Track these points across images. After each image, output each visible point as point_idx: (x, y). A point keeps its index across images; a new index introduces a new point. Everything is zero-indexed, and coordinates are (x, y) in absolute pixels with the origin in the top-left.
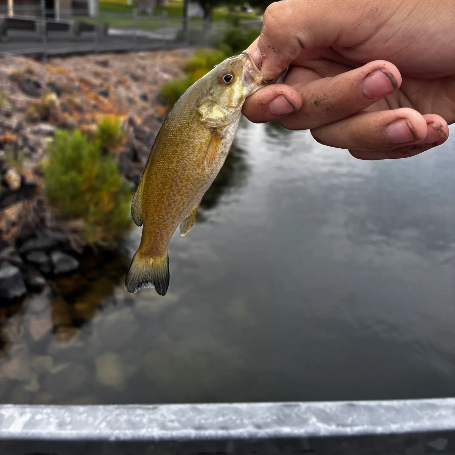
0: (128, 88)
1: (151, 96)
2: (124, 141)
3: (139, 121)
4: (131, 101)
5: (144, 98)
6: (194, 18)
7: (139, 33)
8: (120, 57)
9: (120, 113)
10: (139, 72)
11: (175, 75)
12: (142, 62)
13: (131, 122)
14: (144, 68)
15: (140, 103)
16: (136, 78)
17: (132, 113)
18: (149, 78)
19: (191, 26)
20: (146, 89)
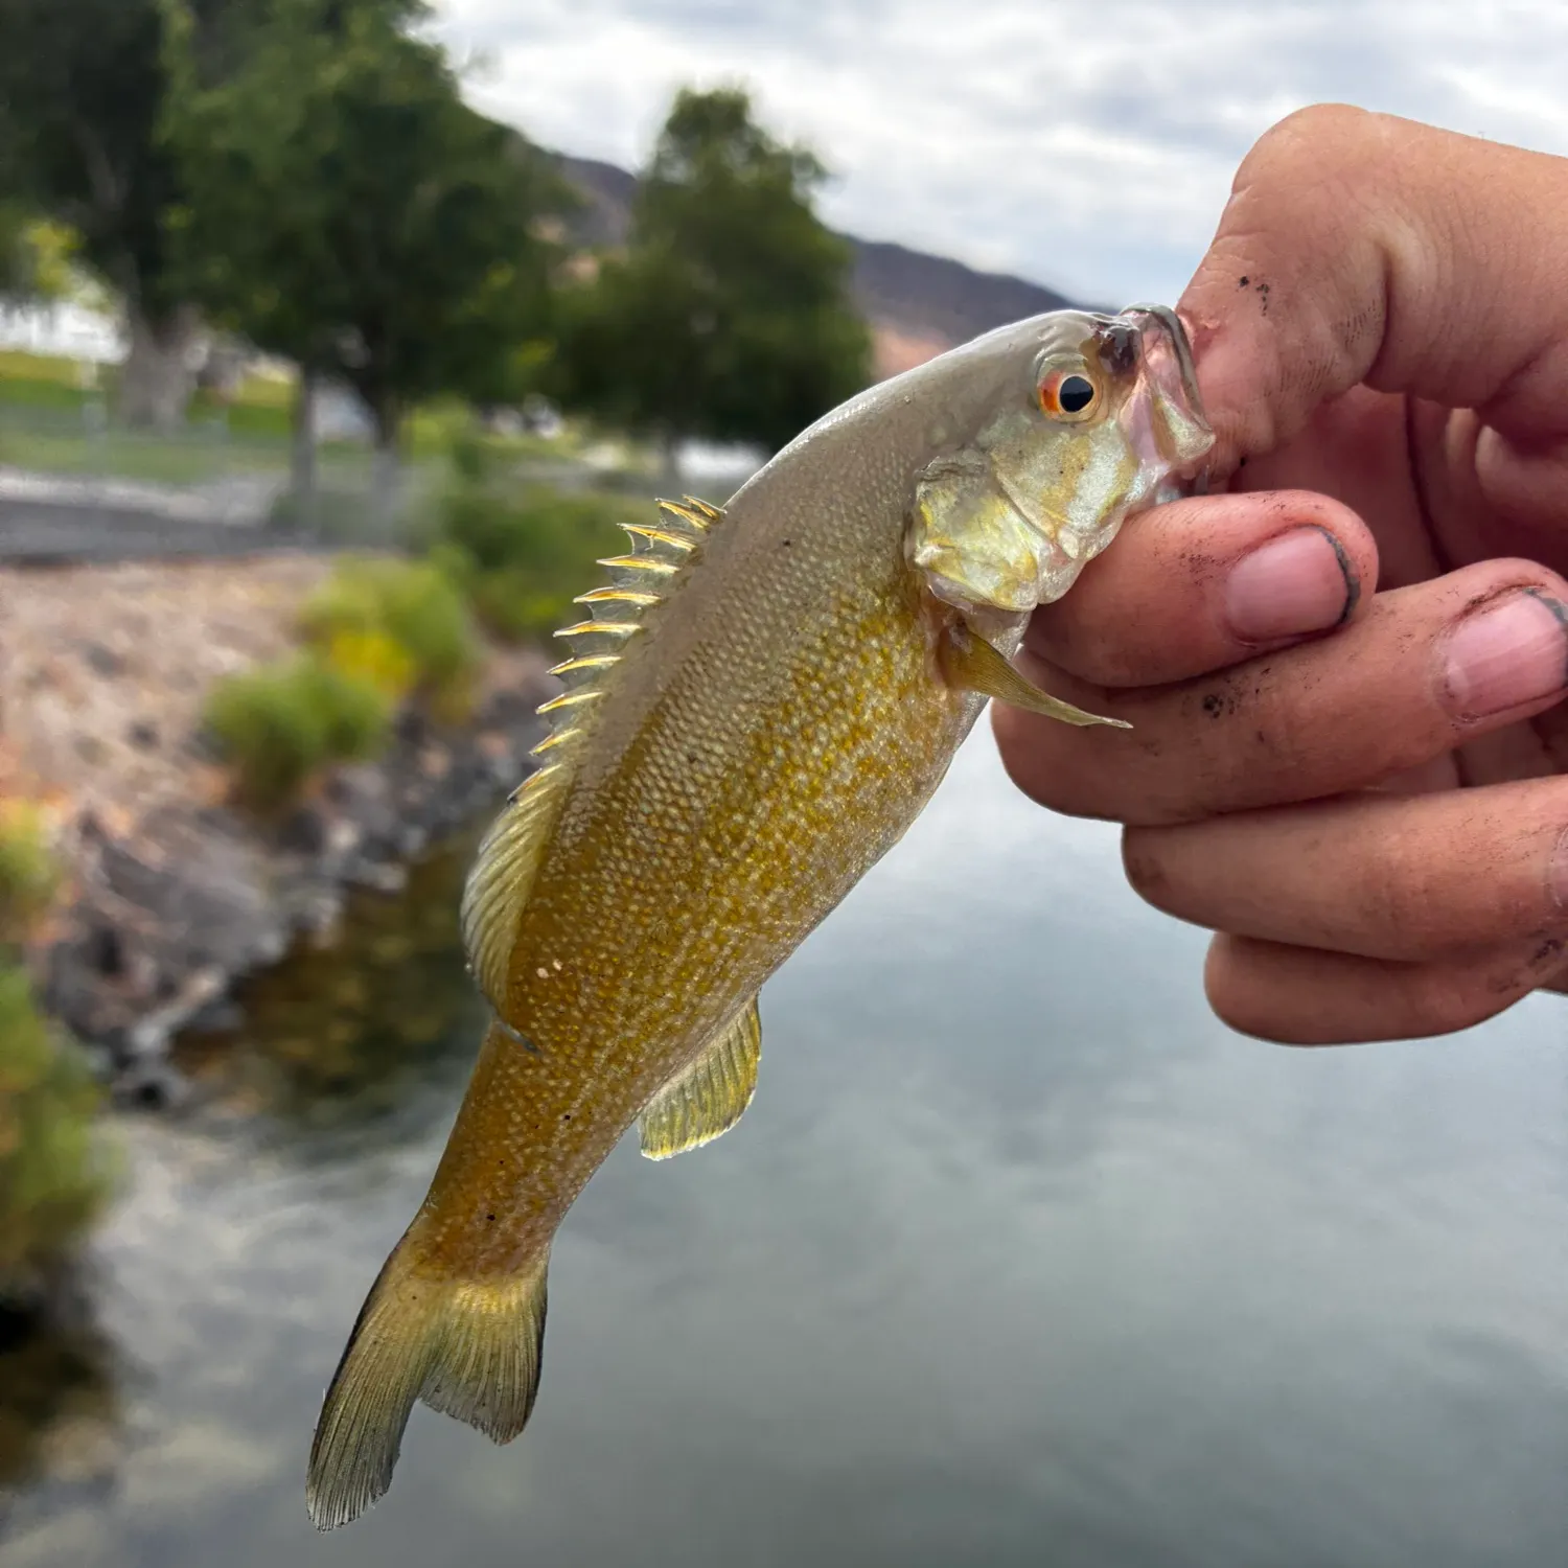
0: (78, 701)
1: (169, 733)
2: (65, 896)
3: (119, 822)
4: (89, 750)
5: (143, 736)
6: (337, 448)
7: (119, 492)
8: (46, 581)
9: (45, 790)
10: (121, 642)
11: (263, 653)
12: (135, 605)
13: (90, 828)
14: (138, 626)
15: (127, 758)
16: (107, 664)
17: (91, 795)
18: (164, 663)
19: (329, 475)
20: (150, 703)
